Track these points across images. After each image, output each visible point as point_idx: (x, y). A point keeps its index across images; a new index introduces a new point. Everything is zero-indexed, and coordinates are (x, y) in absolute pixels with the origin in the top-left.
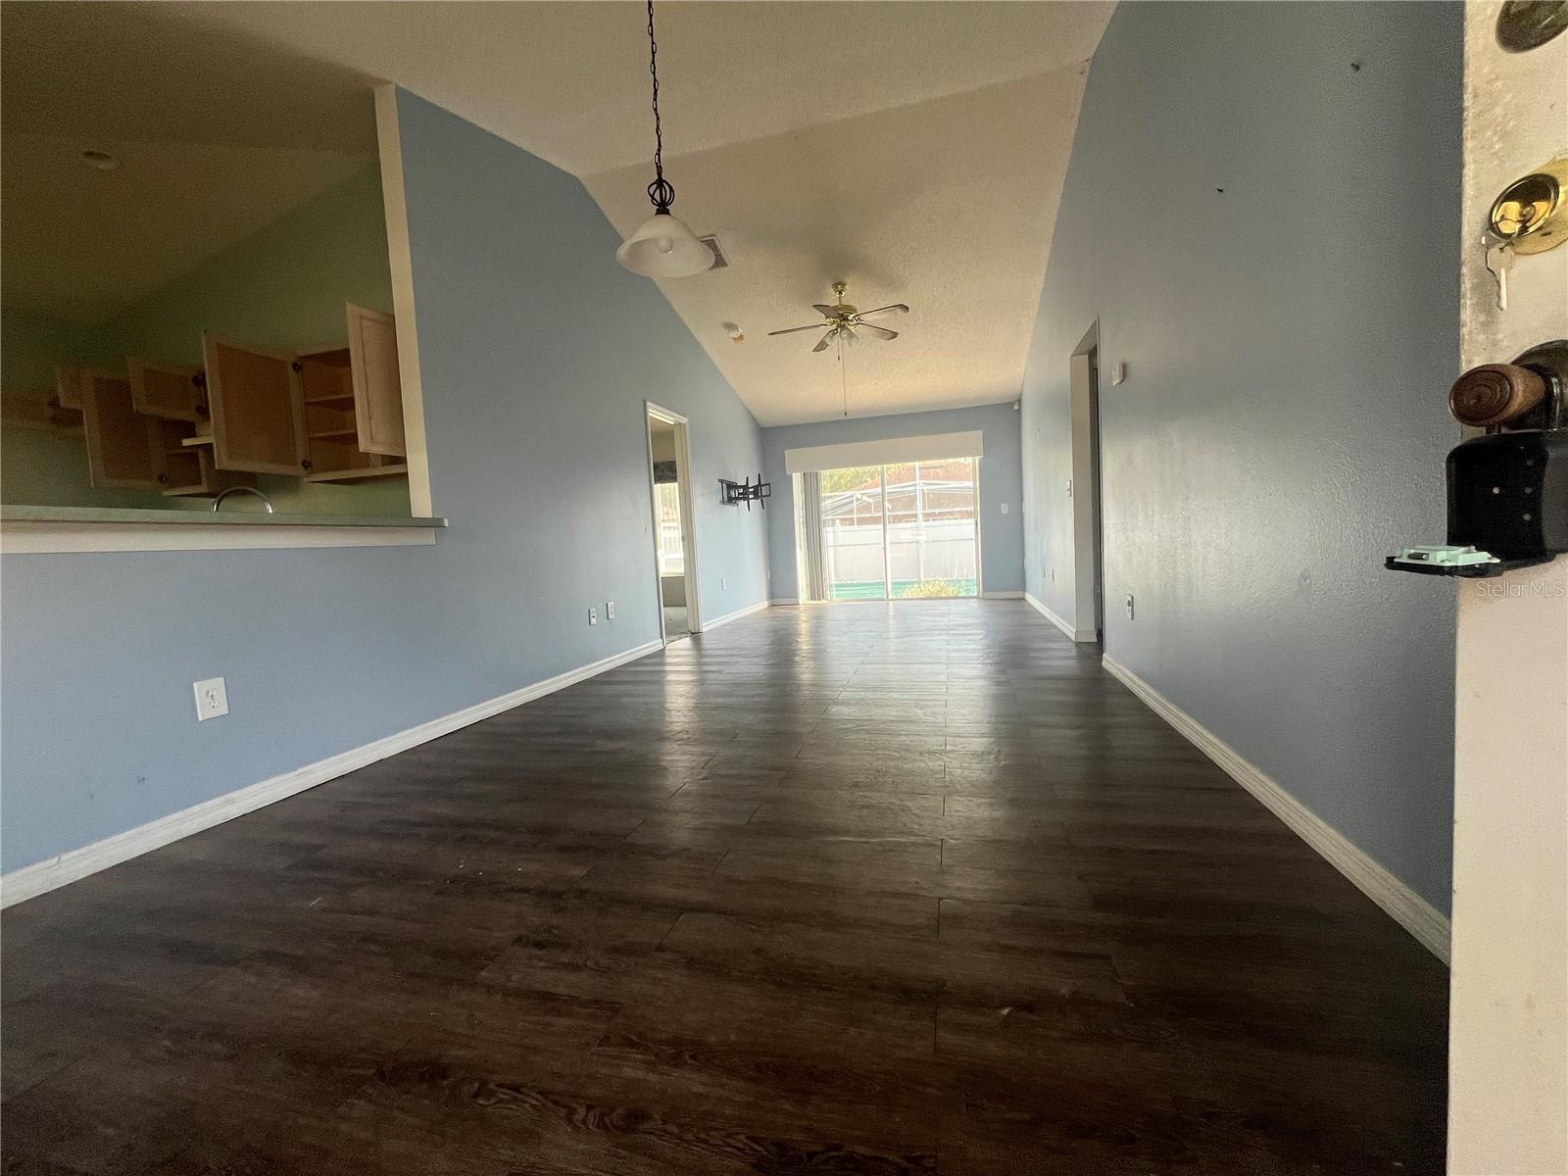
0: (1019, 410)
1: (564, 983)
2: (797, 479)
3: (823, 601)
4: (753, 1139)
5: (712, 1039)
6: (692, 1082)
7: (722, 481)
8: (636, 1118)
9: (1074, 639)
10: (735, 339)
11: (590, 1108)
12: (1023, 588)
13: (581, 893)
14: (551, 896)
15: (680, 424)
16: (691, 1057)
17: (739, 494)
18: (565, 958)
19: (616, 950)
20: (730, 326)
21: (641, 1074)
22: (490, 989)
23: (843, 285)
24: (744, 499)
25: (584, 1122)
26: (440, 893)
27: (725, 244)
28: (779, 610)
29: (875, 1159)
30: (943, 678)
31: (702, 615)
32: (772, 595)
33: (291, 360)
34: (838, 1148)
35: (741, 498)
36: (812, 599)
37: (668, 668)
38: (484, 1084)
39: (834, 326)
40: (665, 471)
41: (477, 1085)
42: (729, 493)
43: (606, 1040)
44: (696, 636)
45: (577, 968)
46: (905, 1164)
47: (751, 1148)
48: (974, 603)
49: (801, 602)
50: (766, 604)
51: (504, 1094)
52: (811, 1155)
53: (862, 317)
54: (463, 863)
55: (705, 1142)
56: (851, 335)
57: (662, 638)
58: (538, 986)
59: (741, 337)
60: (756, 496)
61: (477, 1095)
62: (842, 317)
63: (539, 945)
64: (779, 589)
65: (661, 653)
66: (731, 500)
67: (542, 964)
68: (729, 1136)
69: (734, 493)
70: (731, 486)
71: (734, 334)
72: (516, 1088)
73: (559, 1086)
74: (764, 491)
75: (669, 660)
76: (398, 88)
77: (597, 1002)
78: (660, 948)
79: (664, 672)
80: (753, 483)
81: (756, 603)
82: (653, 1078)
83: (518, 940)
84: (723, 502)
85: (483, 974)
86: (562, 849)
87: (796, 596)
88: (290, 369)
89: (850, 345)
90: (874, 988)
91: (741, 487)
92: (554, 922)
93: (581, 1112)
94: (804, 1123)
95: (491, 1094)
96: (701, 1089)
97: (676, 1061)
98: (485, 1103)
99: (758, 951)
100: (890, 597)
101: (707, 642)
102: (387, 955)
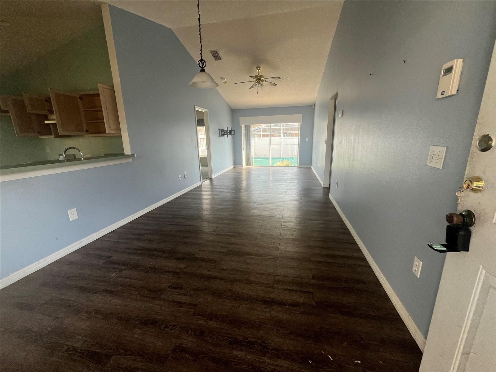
0: (314, 108)
1: (182, 299)
2: (243, 127)
3: (250, 166)
4: (229, 337)
5: (219, 314)
6: (214, 324)
7: (219, 129)
8: (202, 333)
9: (322, 186)
10: (224, 82)
11: (192, 331)
12: (311, 165)
13: (184, 273)
14: (176, 274)
15: (206, 112)
16: (214, 318)
17: (225, 133)
18: (182, 292)
19: (195, 290)
20: (222, 78)
21: (203, 322)
22: (164, 300)
23: (260, 68)
24: (226, 135)
25: (191, 334)
26: (146, 272)
27: (221, 53)
28: (237, 169)
29: (255, 341)
30: (283, 200)
31: (213, 172)
32: (235, 163)
33: (78, 96)
34: (247, 339)
35: (225, 135)
36: (247, 165)
37: (203, 193)
38: (166, 325)
39: (256, 82)
40: (201, 122)
41: (165, 326)
42: (221, 133)
43: (194, 314)
44: (211, 179)
45: (185, 295)
46: (261, 343)
47: (228, 340)
48: (296, 169)
49: (243, 166)
50: (232, 167)
51: (171, 327)
52: (241, 341)
53: (265, 80)
54: (151, 263)
55: (218, 338)
56: (262, 85)
57: (201, 181)
58: (175, 300)
59: (226, 82)
60: (230, 133)
61: (165, 327)
62: (259, 79)
63: (175, 288)
64: (237, 162)
65: (200, 186)
66: (222, 135)
67: (176, 294)
68: (223, 337)
69: (222, 133)
70: (222, 131)
71: (224, 81)
72: (174, 326)
73: (184, 325)
74: (233, 132)
75: (203, 189)
76: (109, 5)
77: (190, 304)
78: (206, 289)
79: (202, 194)
80: (229, 129)
81: (229, 167)
82: (205, 323)
83: (169, 287)
84: (220, 136)
85: (162, 296)
86: (178, 259)
87: (242, 164)
88: (79, 100)
89: (261, 88)
90: (257, 300)
91: (225, 131)
92: (178, 281)
93: (190, 332)
94: (240, 334)
95: (168, 328)
96: (217, 326)
97: (211, 319)
98: (167, 330)
99: (230, 290)
100: (271, 166)
101: (215, 183)
102: (136, 290)
